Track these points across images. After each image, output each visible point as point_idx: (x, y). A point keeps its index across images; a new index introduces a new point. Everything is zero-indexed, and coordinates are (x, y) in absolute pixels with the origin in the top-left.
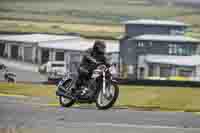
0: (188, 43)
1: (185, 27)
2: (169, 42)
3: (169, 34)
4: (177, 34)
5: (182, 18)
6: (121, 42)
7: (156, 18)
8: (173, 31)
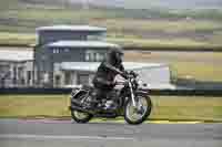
5: (96, 22)
6: (35, 49)
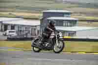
0: (73, 21)
1: (71, 13)
2: (63, 20)
3: (63, 16)
4: (67, 17)
7: (57, 9)
8: (65, 15)
